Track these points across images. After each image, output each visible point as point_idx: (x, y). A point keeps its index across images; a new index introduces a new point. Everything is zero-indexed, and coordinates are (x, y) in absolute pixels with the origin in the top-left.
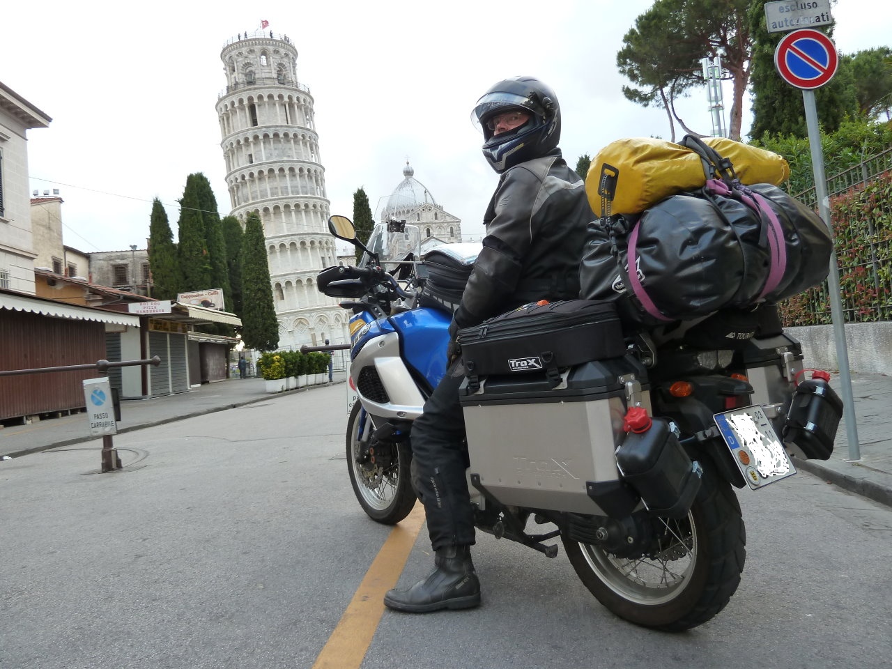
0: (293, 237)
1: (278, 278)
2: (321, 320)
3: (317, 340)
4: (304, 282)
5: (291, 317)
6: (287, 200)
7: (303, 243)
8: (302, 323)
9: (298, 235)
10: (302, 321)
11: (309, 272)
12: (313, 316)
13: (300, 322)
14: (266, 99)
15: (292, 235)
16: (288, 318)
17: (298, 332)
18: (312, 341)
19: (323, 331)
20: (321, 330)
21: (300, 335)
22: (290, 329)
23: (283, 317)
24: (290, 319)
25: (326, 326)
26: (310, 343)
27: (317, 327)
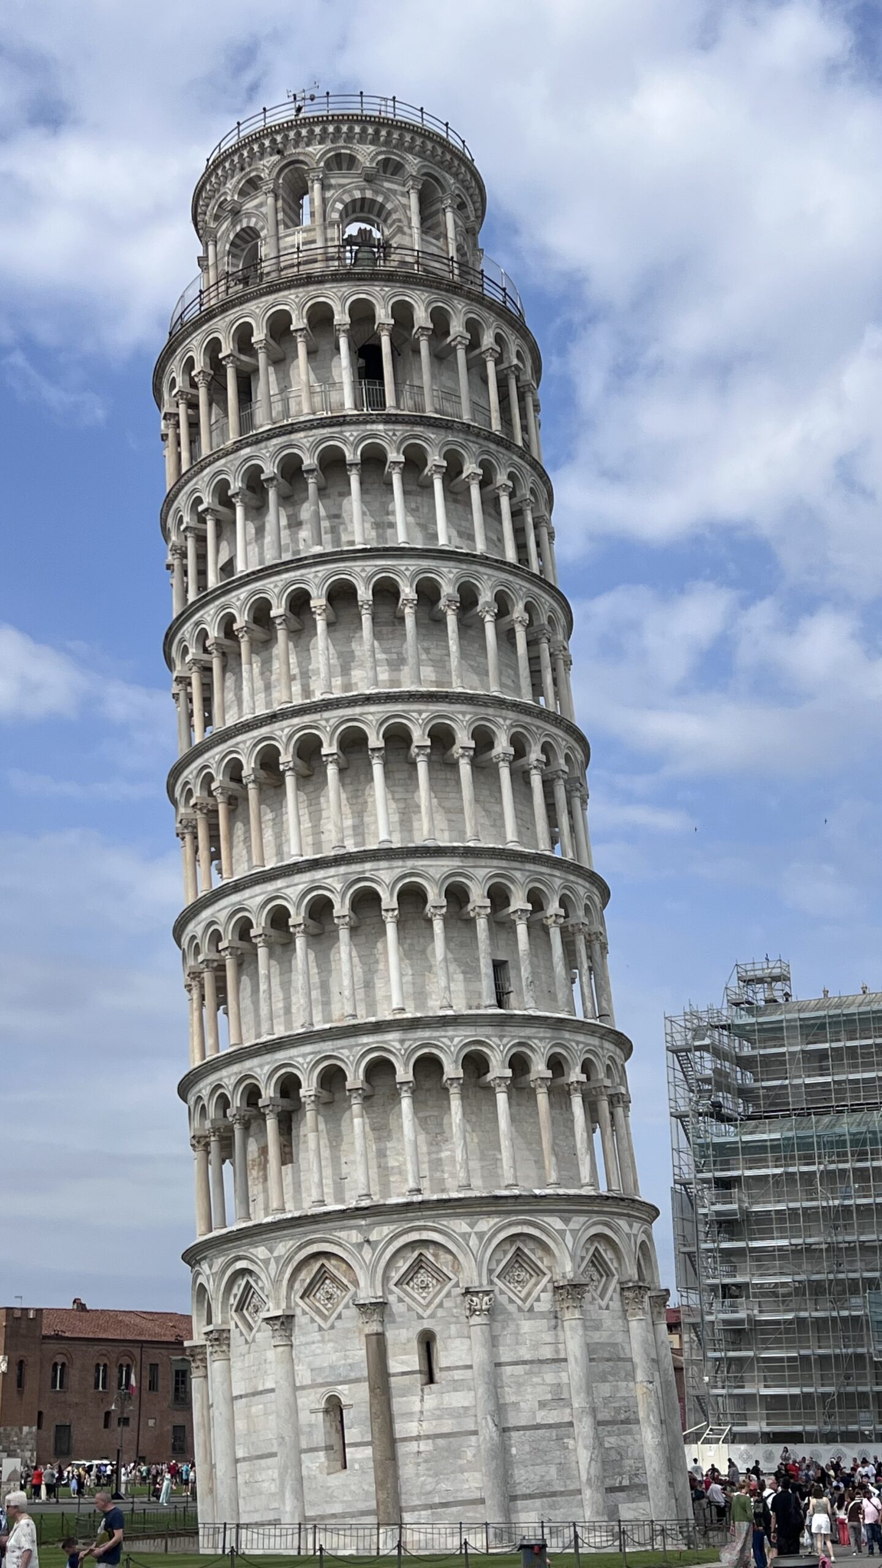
0: (319, 874)
1: (248, 1064)
3: (395, 1365)
4: (355, 1078)
5: (283, 1248)
6: (307, 719)
7: (366, 901)
8: (334, 1279)
10: (331, 1265)
11: (379, 1027)
12: (373, 1245)
13: (322, 1275)
14: (259, 335)
16: (272, 1253)
17: (313, 1320)
18: (366, 1374)
19: (427, 1324)
20: (420, 1317)
21: (316, 1336)
22: (278, 1306)
23: (254, 1245)
24: (277, 1259)
25: (448, 1295)
26: (357, 1381)
27: (400, 1300)
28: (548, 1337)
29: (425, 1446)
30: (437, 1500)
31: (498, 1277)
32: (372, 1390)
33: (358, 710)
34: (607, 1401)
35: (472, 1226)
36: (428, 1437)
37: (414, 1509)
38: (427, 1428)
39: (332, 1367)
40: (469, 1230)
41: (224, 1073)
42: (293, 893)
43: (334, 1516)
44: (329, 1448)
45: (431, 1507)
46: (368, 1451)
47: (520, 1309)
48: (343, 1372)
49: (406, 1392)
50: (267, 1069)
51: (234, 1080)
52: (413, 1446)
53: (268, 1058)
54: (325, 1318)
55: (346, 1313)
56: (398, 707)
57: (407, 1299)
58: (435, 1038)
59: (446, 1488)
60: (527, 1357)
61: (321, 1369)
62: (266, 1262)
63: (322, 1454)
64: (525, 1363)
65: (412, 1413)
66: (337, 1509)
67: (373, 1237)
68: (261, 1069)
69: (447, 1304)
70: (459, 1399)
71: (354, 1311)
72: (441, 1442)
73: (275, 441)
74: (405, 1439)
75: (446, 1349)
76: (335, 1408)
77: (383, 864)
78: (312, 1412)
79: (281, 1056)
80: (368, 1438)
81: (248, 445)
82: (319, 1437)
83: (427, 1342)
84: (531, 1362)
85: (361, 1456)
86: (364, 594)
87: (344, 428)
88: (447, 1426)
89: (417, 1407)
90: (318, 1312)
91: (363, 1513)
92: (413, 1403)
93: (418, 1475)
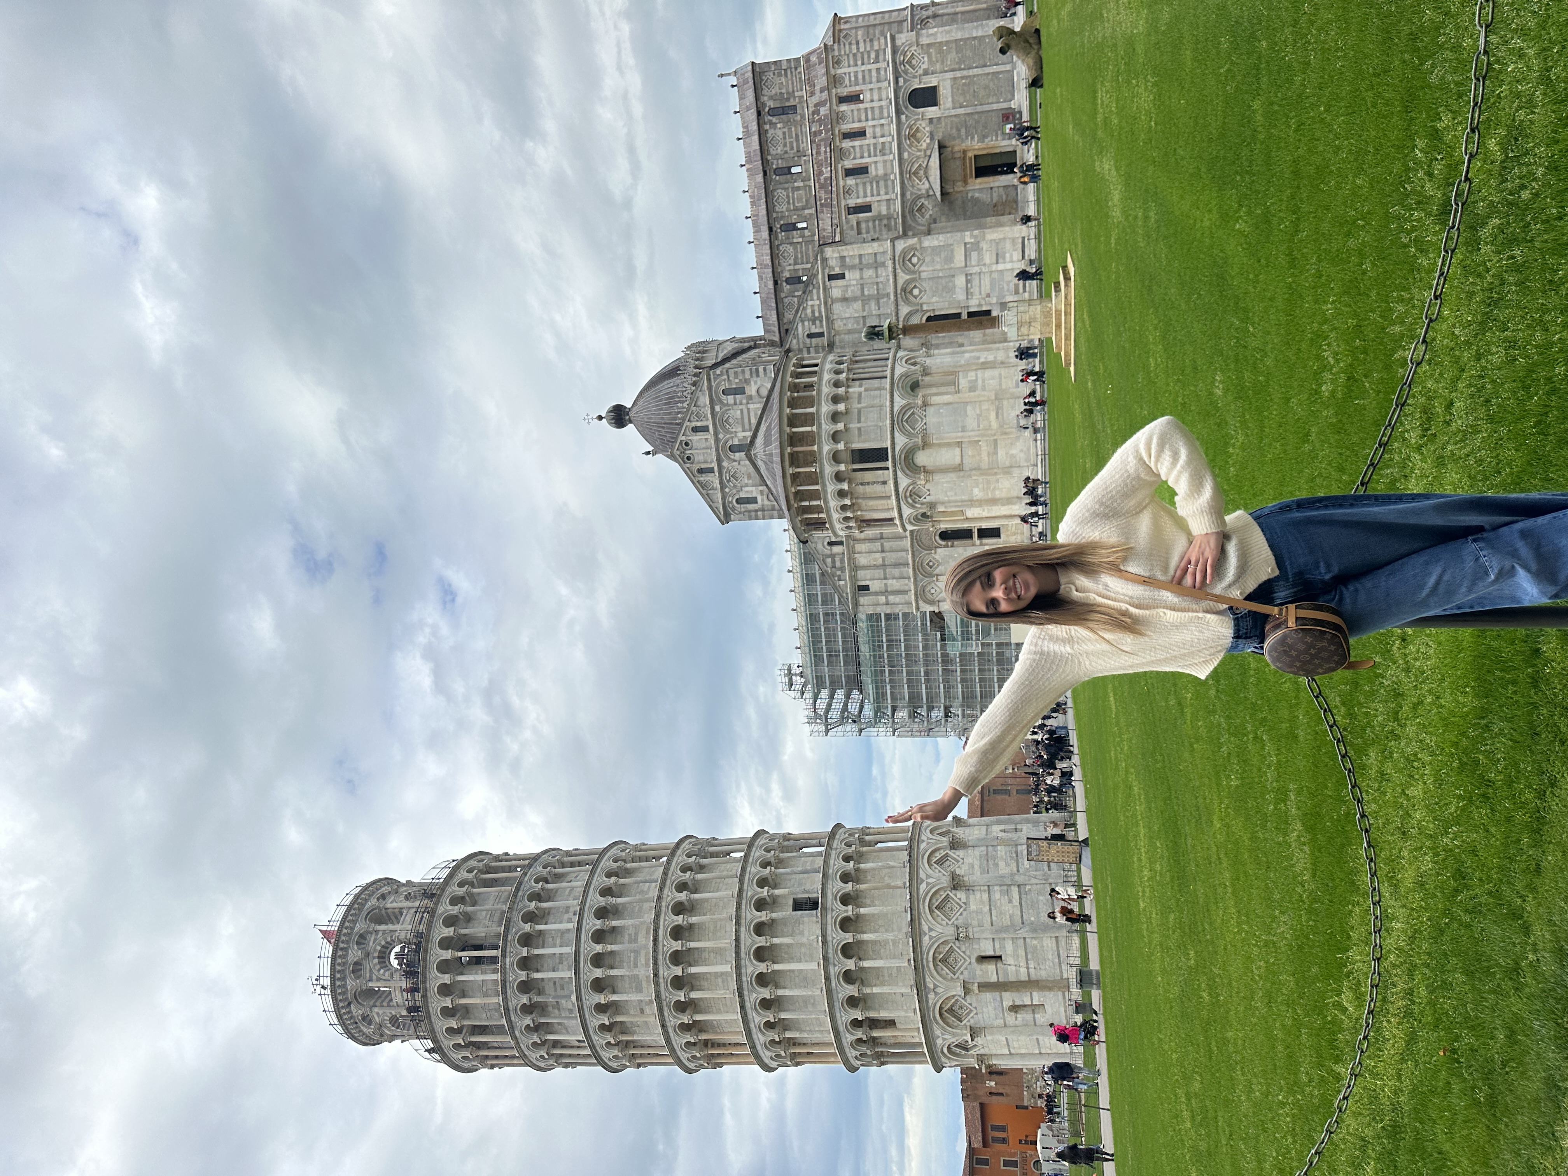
0: (748, 1005)
1: (845, 1044)
2: (944, 961)
3: (994, 979)
4: (852, 990)
5: (938, 1032)
6: (666, 1009)
7: (762, 980)
8: (952, 1006)
9: (741, 995)
10: (946, 1008)
11: (827, 978)
12: (936, 986)
13: (951, 1011)
14: (453, 1023)
15: (743, 1007)
16: (939, 1037)
17: (972, 1017)
18: (997, 993)
19: (973, 960)
20: (970, 963)
21: (980, 1016)
22: (966, 1035)
23: (935, 1045)
24: (943, 1034)
25: (959, 948)
26: (1001, 997)
27: (962, 973)
28: (978, 895)
29: (1032, 966)
30: (1057, 960)
31: (950, 920)
32: (1006, 991)
33: (661, 980)
34: (1007, 865)
35: (926, 934)
36: (1027, 963)
37: (1061, 972)
38: (1023, 963)
39: (995, 1009)
40: (927, 936)
41: (849, 1055)
42: (757, 1019)
43: (1065, 1011)
44: (1034, 1012)
45: (1060, 963)
46: (1035, 994)
47: (965, 910)
48: (997, 1004)
49: (1006, 973)
50: (848, 1035)
51: (853, 1051)
52: (1032, 971)
53: (842, 1034)
54: (971, 1011)
55: (969, 1001)
56: (660, 957)
57: (962, 969)
58: (833, 946)
59: (1051, 956)
60: (988, 907)
61: (996, 1015)
62: (944, 1039)
63: (1037, 1016)
64: (990, 909)
65: (1016, 970)
66: (1062, 1009)
67: (932, 986)
68: (848, 1038)
69: (963, 949)
70: (1009, 946)
71: (968, 997)
72: (1029, 957)
73: (513, 1019)
74: (1029, 976)
75: (985, 951)
76: (1015, 1008)
77: (743, 971)
78: (1016, 1019)
79: (841, 1028)
80: (1029, 994)
81: (514, 1032)
82: (1029, 1017)
83: (983, 959)
84: (990, 905)
85: (1037, 998)
86: (598, 973)
87: (507, 980)
88: (1022, 952)
89: (1014, 968)
90: (968, 1014)
91: (1064, 997)
92: (1011, 969)
93: (1045, 969)
